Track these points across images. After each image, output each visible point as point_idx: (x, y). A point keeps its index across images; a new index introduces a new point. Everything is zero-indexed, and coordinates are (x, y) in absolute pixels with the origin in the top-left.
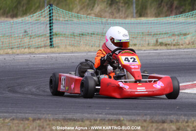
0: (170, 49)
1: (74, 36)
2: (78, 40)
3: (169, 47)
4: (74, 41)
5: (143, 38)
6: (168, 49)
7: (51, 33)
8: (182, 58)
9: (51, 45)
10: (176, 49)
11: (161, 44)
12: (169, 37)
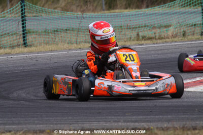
0: (157, 43)
1: (48, 33)
2: (53, 37)
3: (154, 41)
4: (49, 38)
5: (121, 32)
6: (154, 43)
7: (23, 31)
8: (172, 53)
9: (25, 44)
10: (163, 43)
11: (144, 38)
12: (149, 29)
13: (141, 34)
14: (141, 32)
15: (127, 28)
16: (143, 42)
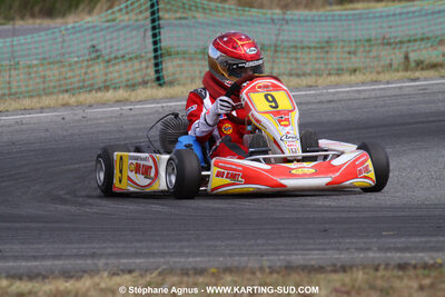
5: (369, 51)
7: (155, 51)
9: (158, 79)
11: (420, 65)
12: (432, 46)
13: (413, 56)
14: (413, 51)
15: (383, 44)
16: (417, 74)
